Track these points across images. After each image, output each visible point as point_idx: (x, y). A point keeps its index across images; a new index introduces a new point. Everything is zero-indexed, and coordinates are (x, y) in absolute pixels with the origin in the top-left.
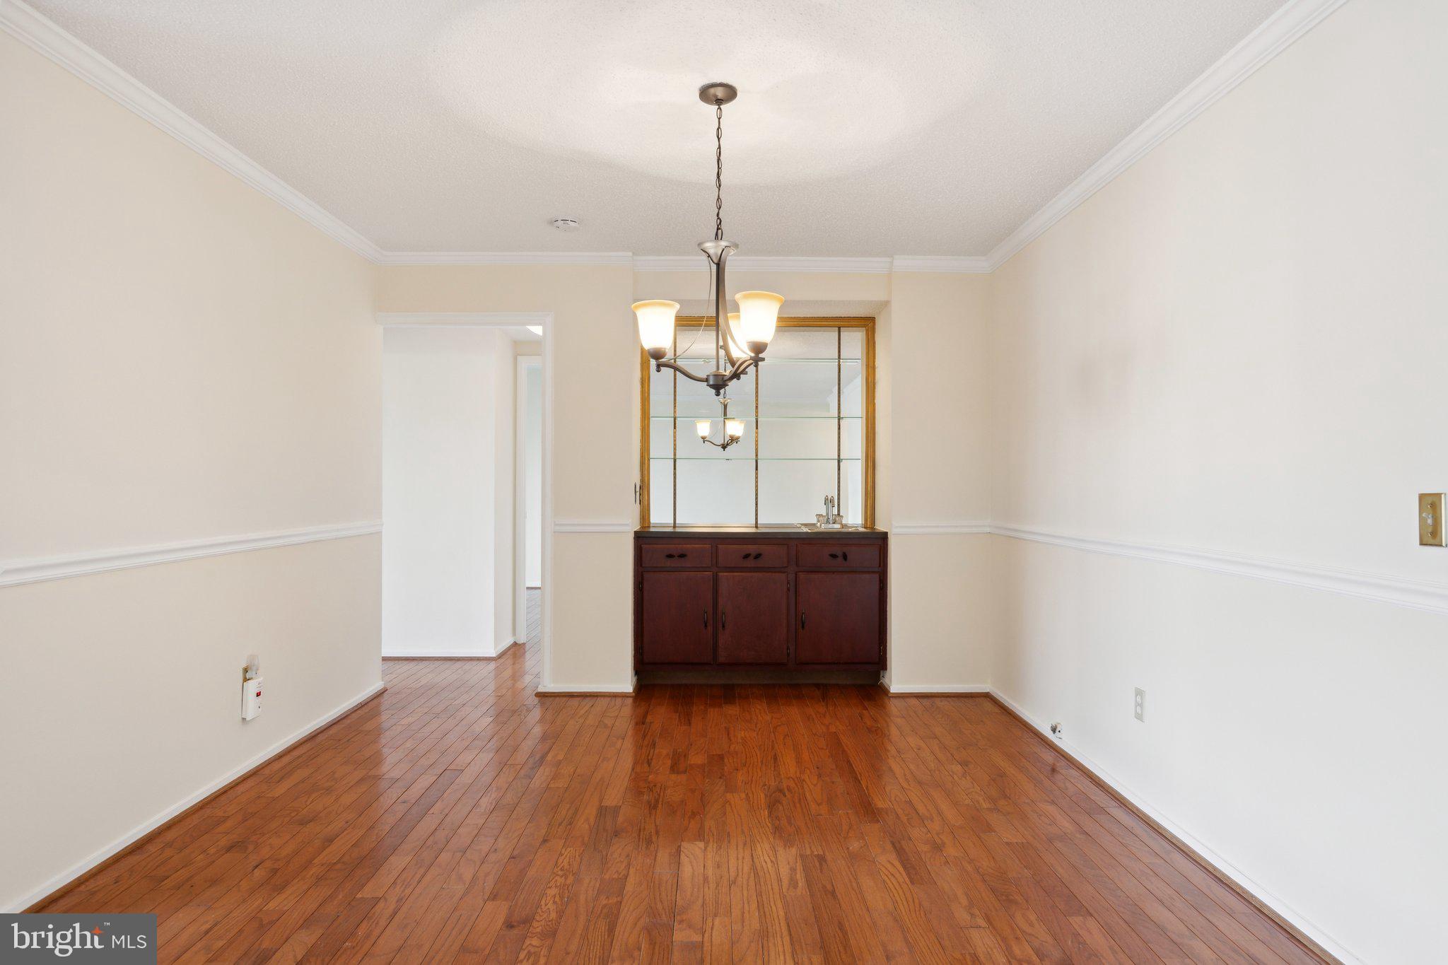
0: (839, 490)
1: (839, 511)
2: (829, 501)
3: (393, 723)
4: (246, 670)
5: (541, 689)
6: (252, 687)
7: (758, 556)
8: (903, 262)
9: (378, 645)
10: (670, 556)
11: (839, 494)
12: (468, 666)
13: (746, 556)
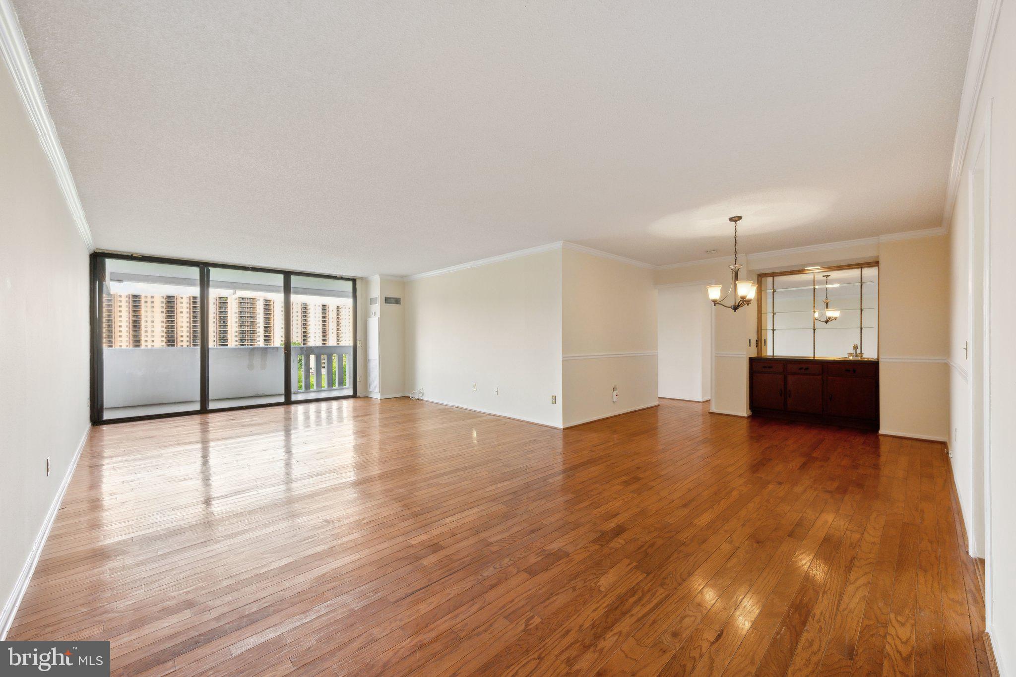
0: (861, 342)
1: (861, 351)
2: (855, 347)
3: (662, 415)
4: (614, 389)
5: (710, 411)
6: (615, 393)
7: (807, 369)
8: (884, 238)
9: (656, 390)
10: (765, 367)
11: (861, 344)
12: (690, 403)
13: (801, 369)
